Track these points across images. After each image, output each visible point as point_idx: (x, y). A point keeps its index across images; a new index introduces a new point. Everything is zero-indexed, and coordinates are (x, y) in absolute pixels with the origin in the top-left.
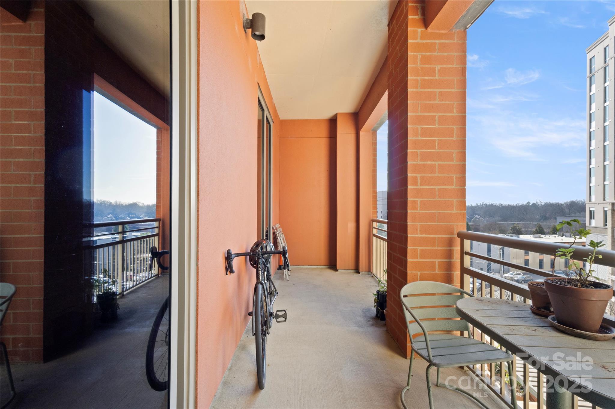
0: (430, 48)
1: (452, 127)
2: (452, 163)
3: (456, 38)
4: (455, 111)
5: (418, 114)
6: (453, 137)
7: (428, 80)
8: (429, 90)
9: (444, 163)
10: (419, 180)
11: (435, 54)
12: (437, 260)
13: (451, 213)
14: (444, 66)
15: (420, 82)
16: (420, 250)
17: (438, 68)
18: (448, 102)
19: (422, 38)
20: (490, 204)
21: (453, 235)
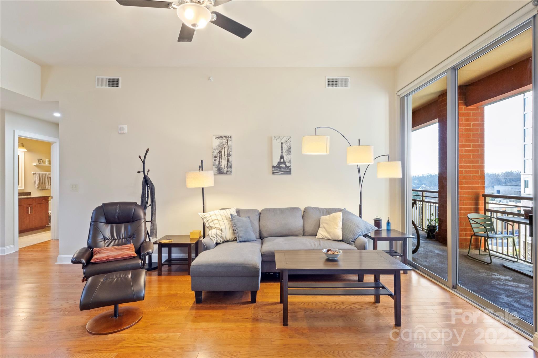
0: (468, 115)
1: (478, 149)
2: (478, 164)
3: (480, 110)
4: (479, 142)
5: (463, 143)
6: (479, 153)
7: (468, 128)
8: (468, 133)
9: (475, 164)
10: (464, 172)
11: (471, 117)
12: (472, 207)
13: (478, 186)
14: (475, 122)
15: (464, 129)
16: (465, 202)
17: (472, 123)
18: (476, 138)
19: (465, 111)
20: (435, 174)
21: (479, 195)
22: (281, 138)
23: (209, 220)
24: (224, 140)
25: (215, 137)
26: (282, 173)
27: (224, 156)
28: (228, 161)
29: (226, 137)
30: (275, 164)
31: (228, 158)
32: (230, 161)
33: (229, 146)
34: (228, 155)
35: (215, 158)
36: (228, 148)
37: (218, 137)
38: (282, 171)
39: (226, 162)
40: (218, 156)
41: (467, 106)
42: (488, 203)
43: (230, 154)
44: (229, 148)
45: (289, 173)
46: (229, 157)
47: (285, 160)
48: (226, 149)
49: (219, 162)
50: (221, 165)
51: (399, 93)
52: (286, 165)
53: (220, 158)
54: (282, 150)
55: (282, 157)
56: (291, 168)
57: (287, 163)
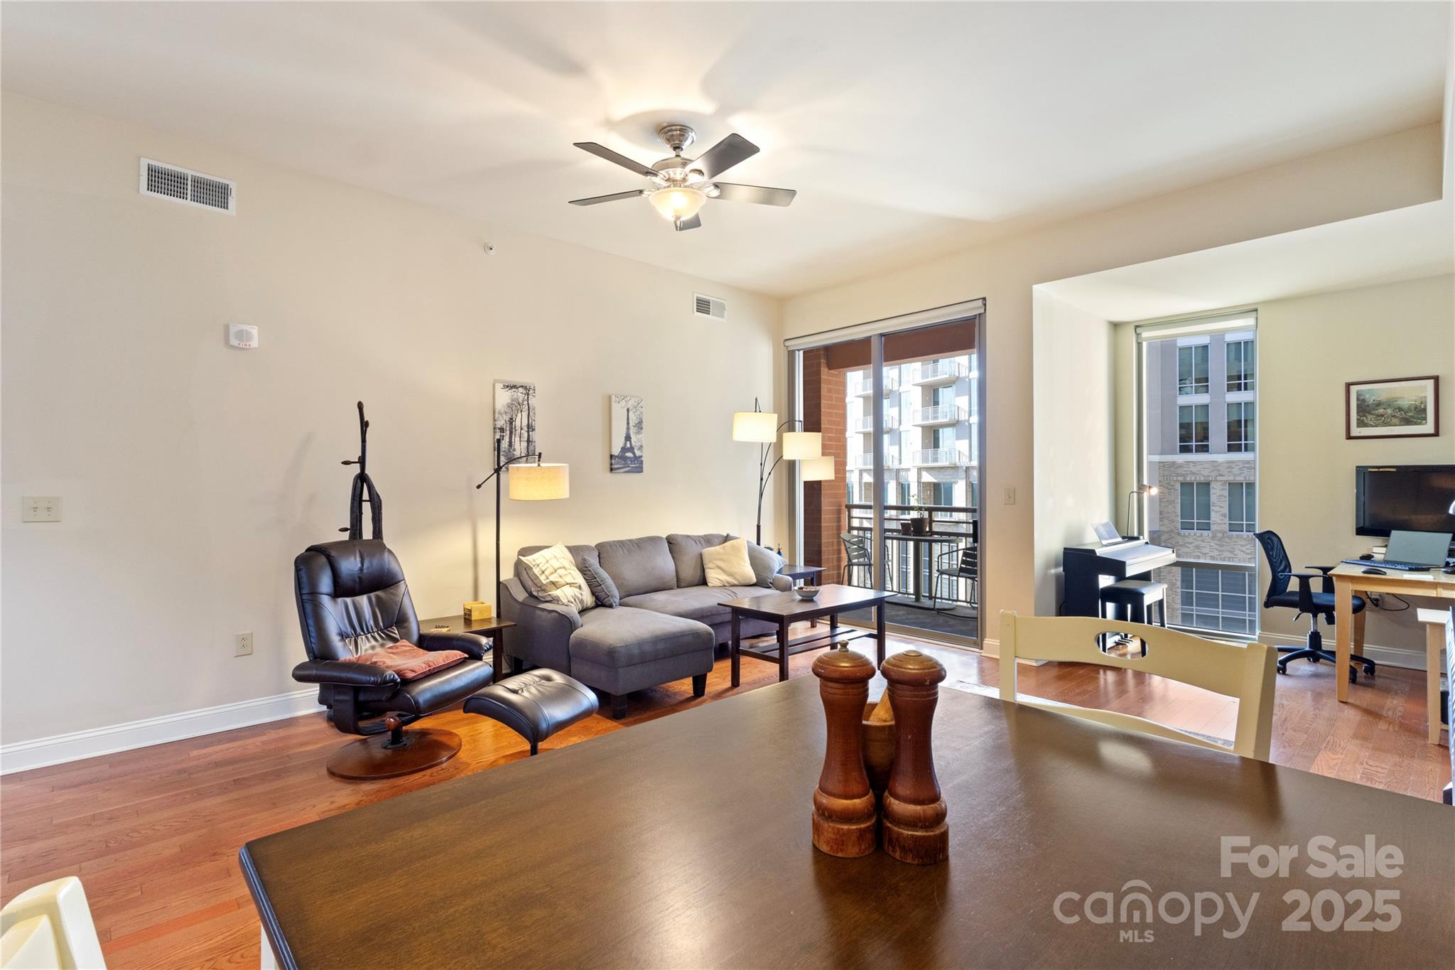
13: (840, 493)
21: (840, 506)
22: (626, 399)
23: (546, 570)
24: (520, 394)
25: (502, 385)
26: (628, 469)
27: (521, 429)
28: (528, 441)
29: (525, 388)
30: (616, 451)
31: (529, 435)
32: (532, 442)
33: (531, 408)
34: (528, 428)
35: (501, 432)
36: (529, 413)
37: (507, 387)
38: (629, 467)
39: (524, 444)
40: (508, 428)
41: (830, 369)
42: (853, 517)
43: (532, 426)
44: (531, 413)
45: (639, 469)
46: (530, 433)
47: (633, 444)
48: (525, 414)
49: (510, 442)
50: (514, 450)
51: (788, 343)
52: (634, 453)
53: (511, 433)
54: (628, 424)
55: (628, 438)
56: (642, 461)
57: (635, 451)
